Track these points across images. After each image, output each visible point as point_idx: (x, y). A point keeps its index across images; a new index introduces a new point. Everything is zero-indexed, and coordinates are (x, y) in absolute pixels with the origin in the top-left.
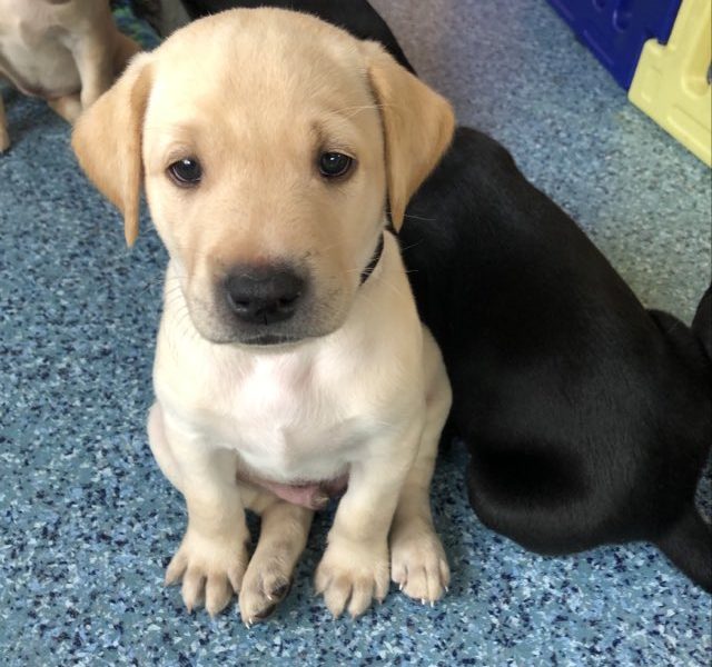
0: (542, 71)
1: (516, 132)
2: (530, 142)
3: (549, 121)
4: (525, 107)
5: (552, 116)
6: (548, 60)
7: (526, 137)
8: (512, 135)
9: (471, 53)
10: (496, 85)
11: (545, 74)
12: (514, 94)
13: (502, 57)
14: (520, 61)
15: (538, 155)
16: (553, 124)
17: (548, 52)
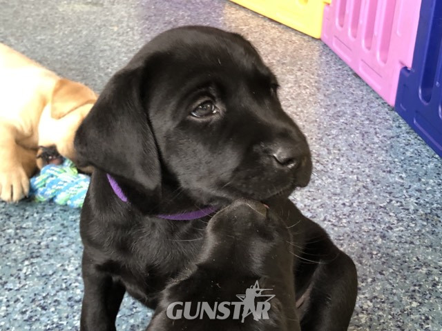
0: (412, 208)
1: (389, 287)
2: (405, 299)
3: (424, 270)
4: (397, 253)
5: (426, 264)
6: (417, 194)
7: (400, 292)
8: (384, 290)
9: (338, 191)
10: (365, 228)
11: (416, 211)
12: (383, 237)
13: (369, 193)
14: (389, 197)
15: (415, 316)
16: (429, 274)
17: (416, 186)
